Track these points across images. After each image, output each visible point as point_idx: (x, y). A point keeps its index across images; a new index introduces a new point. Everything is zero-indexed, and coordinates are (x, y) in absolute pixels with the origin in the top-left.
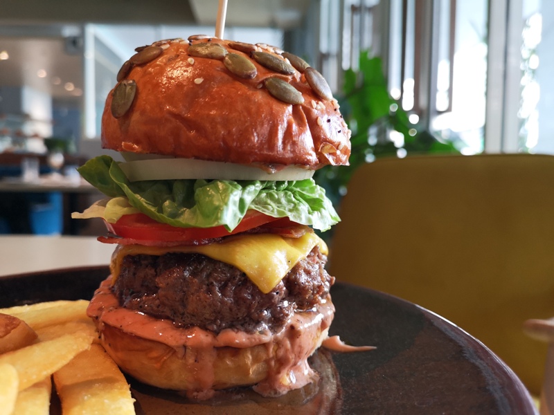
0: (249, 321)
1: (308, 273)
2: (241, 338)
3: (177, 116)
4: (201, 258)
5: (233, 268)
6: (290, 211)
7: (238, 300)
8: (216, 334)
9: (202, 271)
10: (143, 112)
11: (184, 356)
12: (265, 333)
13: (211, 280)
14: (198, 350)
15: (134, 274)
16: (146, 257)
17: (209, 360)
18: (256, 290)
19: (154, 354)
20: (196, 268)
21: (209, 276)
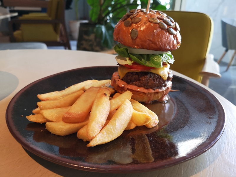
0: (160, 87)
1: (170, 74)
2: (160, 90)
3: (150, 40)
4: (151, 73)
5: (158, 75)
6: (168, 60)
7: (159, 82)
8: (154, 90)
9: (152, 76)
10: (140, 39)
11: (148, 95)
12: (164, 89)
13: (155, 78)
14: (151, 94)
15: (132, 77)
16: (134, 72)
17: (153, 95)
18: (163, 80)
19: (141, 95)
20: (150, 76)
21: (154, 77)
